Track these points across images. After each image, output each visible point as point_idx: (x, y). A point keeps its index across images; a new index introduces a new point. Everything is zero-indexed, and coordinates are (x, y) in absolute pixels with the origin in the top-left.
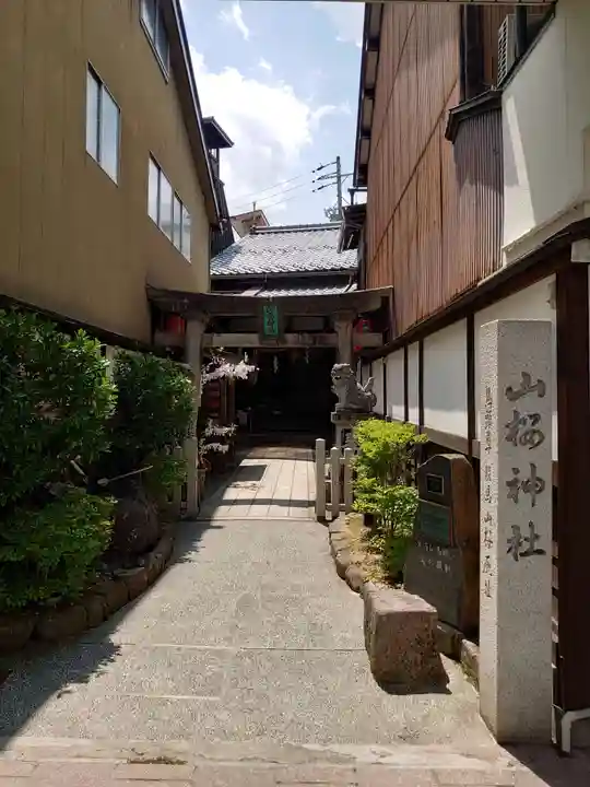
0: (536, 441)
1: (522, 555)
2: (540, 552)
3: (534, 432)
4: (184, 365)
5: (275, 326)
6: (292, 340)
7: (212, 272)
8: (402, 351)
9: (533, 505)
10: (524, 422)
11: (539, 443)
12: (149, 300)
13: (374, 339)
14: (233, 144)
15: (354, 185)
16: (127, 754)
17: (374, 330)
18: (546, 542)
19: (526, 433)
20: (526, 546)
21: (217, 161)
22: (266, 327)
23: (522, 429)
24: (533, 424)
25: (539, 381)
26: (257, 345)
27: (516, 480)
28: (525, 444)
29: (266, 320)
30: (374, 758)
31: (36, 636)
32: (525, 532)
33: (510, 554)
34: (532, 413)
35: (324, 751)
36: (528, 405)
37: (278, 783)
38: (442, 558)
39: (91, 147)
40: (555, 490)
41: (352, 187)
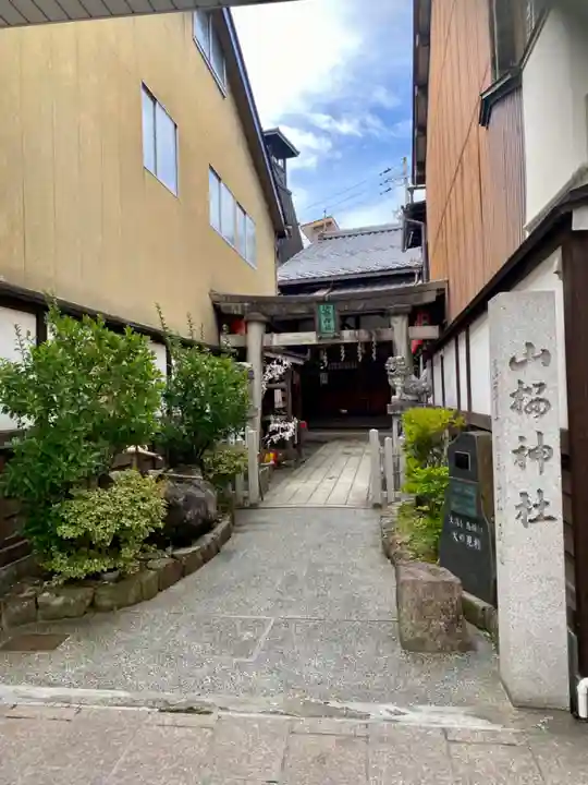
0: (542, 410)
1: (531, 521)
2: (550, 518)
3: (541, 400)
4: (244, 364)
5: (332, 324)
6: (348, 336)
7: (279, 278)
8: (453, 342)
9: (541, 472)
10: (528, 390)
11: (545, 411)
12: (214, 306)
13: (431, 332)
14: (298, 153)
15: (413, 183)
16: (161, 705)
17: (432, 323)
18: (556, 508)
19: (532, 402)
20: (535, 513)
21: (284, 170)
22: (323, 325)
23: (527, 398)
24: (539, 393)
25: (543, 351)
26: (314, 342)
27: (523, 448)
28: (529, 413)
29: (323, 318)
30: (388, 715)
31: (93, 606)
32: (534, 499)
33: (519, 521)
34: (537, 382)
35: (342, 708)
36: (532, 374)
37: (293, 732)
38: (470, 533)
39: (148, 161)
40: (564, 457)
41: (411, 185)
